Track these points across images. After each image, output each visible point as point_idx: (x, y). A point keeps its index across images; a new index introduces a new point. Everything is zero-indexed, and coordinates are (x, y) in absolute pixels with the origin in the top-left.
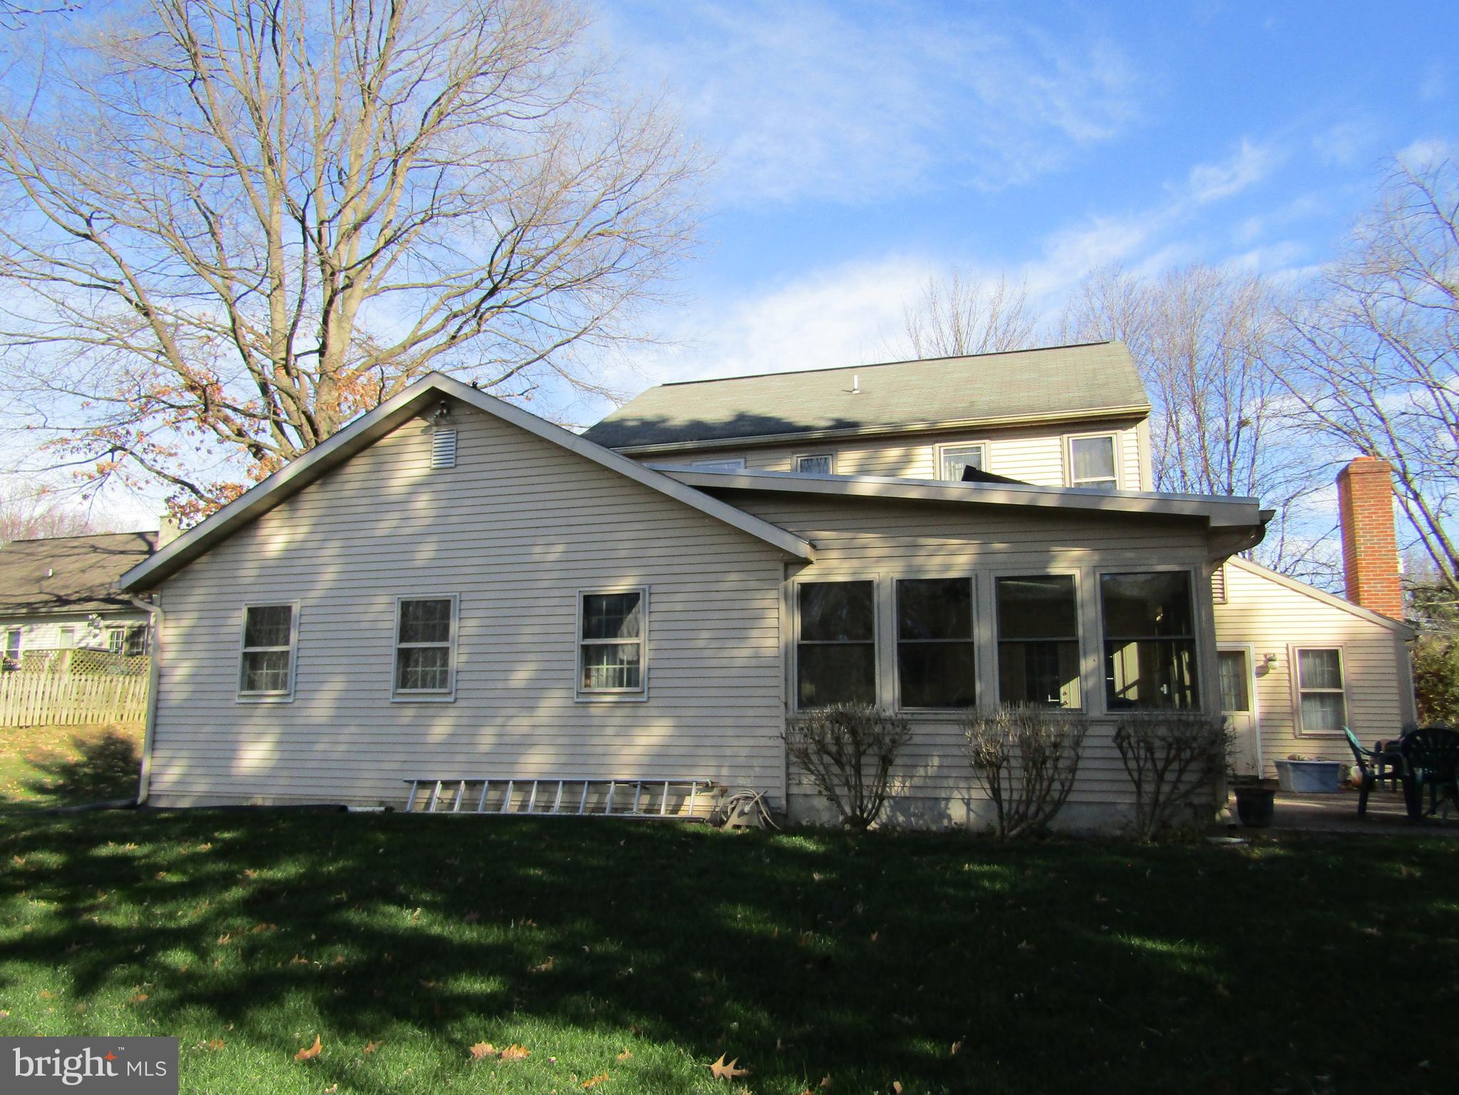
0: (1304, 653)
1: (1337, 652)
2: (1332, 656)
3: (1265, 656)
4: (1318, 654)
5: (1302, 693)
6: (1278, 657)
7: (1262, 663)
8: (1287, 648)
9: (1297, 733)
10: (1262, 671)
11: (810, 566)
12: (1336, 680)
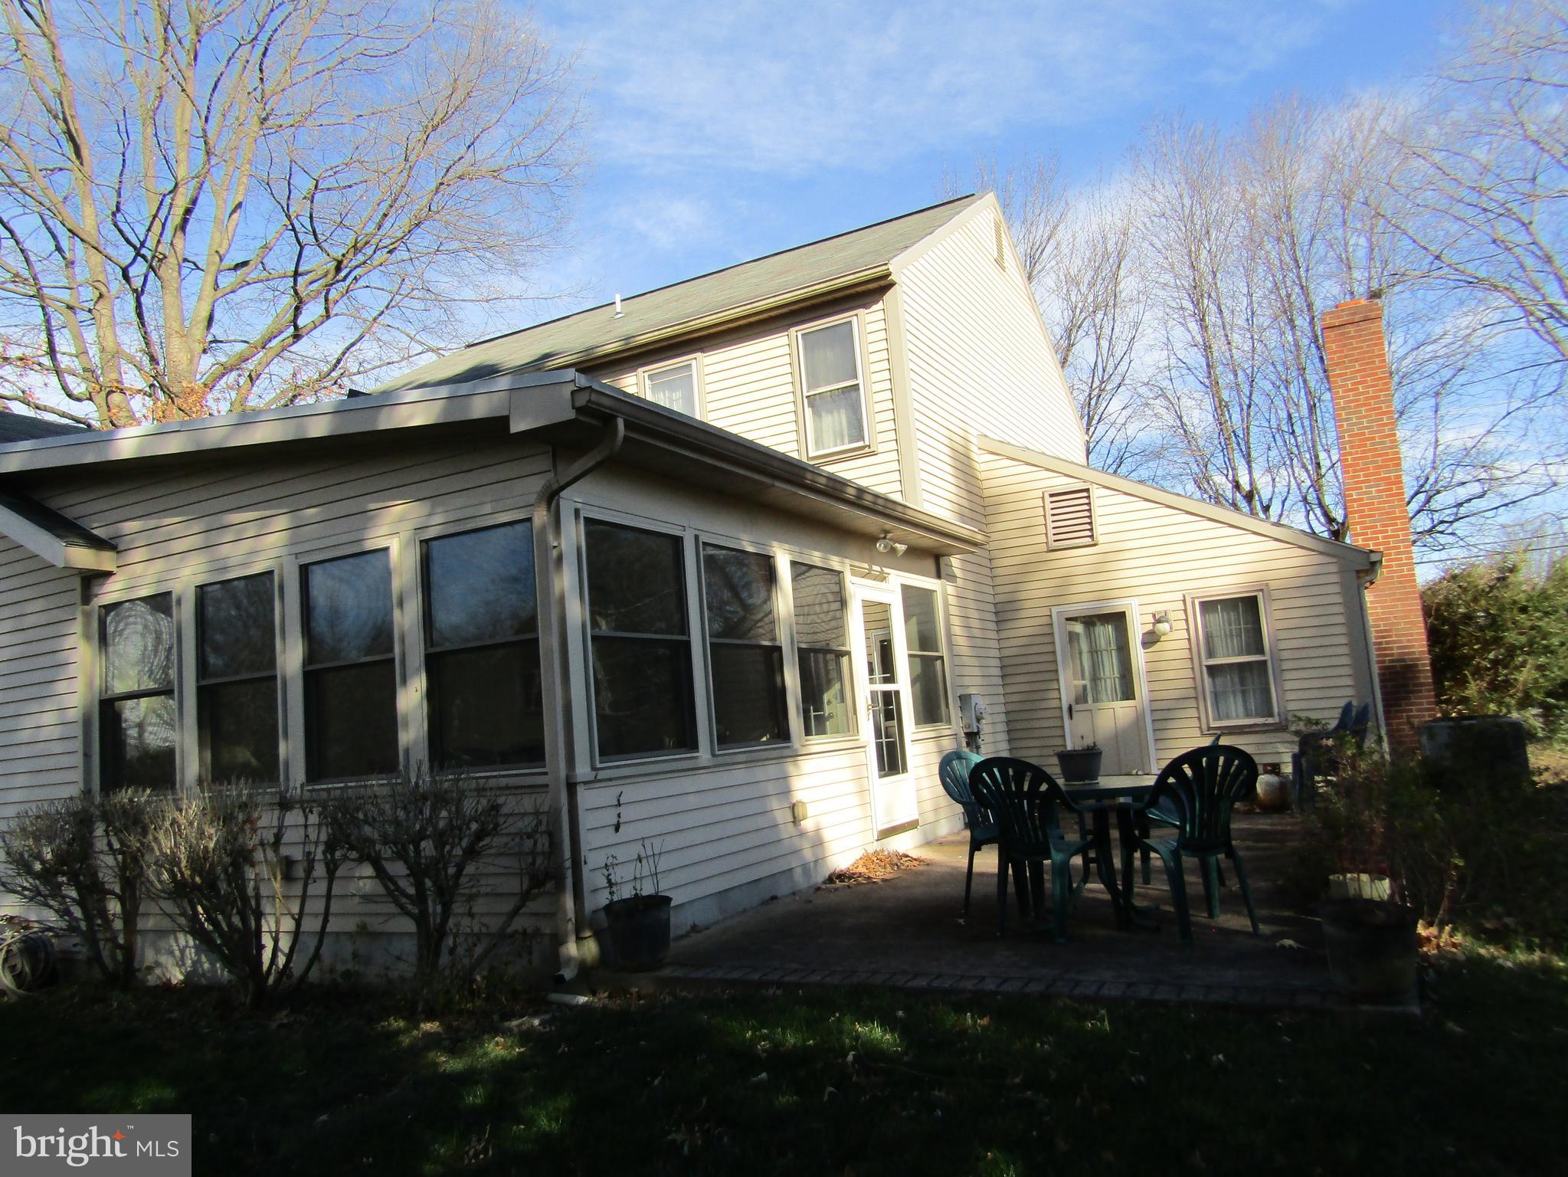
0: (1208, 606)
1: (1255, 598)
2: (1247, 607)
3: (1154, 616)
4: (1230, 604)
5: (1209, 667)
6: (1172, 616)
7: (1150, 627)
8: (1184, 601)
9: (1204, 727)
10: (1151, 639)
11: (112, 579)
12: (1256, 643)
